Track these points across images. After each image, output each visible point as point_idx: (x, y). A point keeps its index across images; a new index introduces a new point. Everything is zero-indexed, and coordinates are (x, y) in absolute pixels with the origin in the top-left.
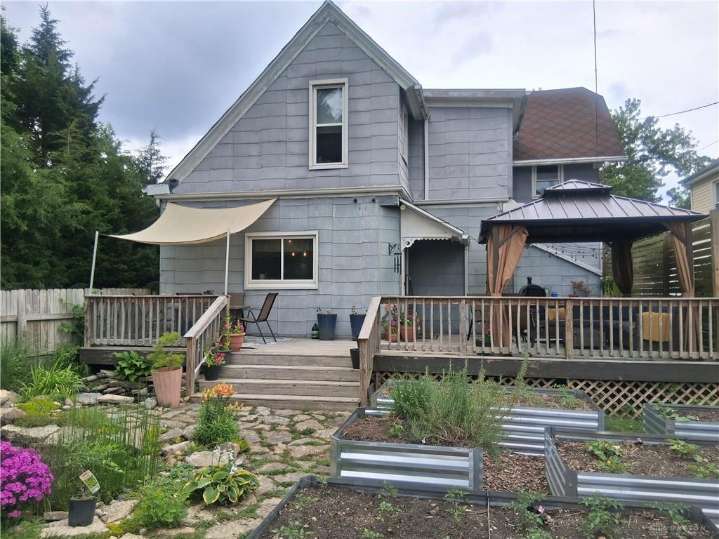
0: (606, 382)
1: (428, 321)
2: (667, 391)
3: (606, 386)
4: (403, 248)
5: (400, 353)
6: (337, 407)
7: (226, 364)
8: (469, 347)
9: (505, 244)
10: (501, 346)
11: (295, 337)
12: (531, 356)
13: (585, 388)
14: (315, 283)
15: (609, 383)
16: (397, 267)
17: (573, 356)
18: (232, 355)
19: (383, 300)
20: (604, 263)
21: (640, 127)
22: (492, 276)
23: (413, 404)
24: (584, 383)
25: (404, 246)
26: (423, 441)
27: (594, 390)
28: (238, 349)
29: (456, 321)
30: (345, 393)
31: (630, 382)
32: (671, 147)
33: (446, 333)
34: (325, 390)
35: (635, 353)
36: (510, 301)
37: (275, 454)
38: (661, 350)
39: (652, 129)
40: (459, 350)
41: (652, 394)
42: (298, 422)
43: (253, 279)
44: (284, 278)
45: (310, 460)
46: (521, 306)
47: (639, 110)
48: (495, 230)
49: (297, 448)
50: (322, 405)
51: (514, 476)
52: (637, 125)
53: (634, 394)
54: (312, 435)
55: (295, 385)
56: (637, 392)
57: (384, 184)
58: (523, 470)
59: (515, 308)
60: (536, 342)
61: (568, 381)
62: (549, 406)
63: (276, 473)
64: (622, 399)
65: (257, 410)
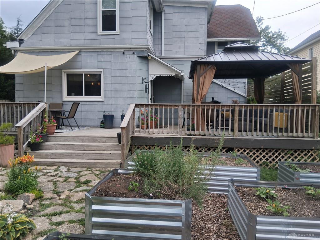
0: (254, 149)
1: (161, 119)
2: (286, 154)
3: (254, 151)
4: (150, 80)
5: (146, 135)
6: (108, 166)
7: (43, 142)
8: (183, 132)
9: (204, 75)
10: (200, 130)
11: (91, 127)
12: (215, 136)
13: (243, 152)
14: (102, 98)
15: (256, 150)
16: (146, 90)
17: (238, 135)
18: (48, 136)
19: (137, 106)
20: (248, 91)
21: (262, 30)
22: (196, 93)
23: (146, 168)
24: (243, 150)
25: (150, 79)
26: (151, 195)
27: (248, 153)
28: (53, 133)
29: (176, 119)
30: (113, 158)
31: (267, 149)
32: (276, 40)
33: (171, 124)
34: (101, 156)
35: (270, 134)
36: (205, 106)
37: (60, 199)
38: (284, 132)
39: (268, 31)
40: (178, 133)
41: (278, 155)
42: (82, 176)
43: (67, 95)
44: (85, 95)
45: (82, 203)
46: (211, 109)
47: (263, 22)
48: (198, 67)
49: (76, 194)
50: (99, 165)
51: (209, 209)
52: (261, 30)
53: (269, 155)
54: (89, 184)
55: (84, 154)
56: (270, 154)
57: (140, 44)
58: (214, 204)
59: (208, 110)
60: (219, 129)
61: (235, 149)
62: (227, 164)
63: (54, 214)
64: (262, 158)
65: (59, 169)
